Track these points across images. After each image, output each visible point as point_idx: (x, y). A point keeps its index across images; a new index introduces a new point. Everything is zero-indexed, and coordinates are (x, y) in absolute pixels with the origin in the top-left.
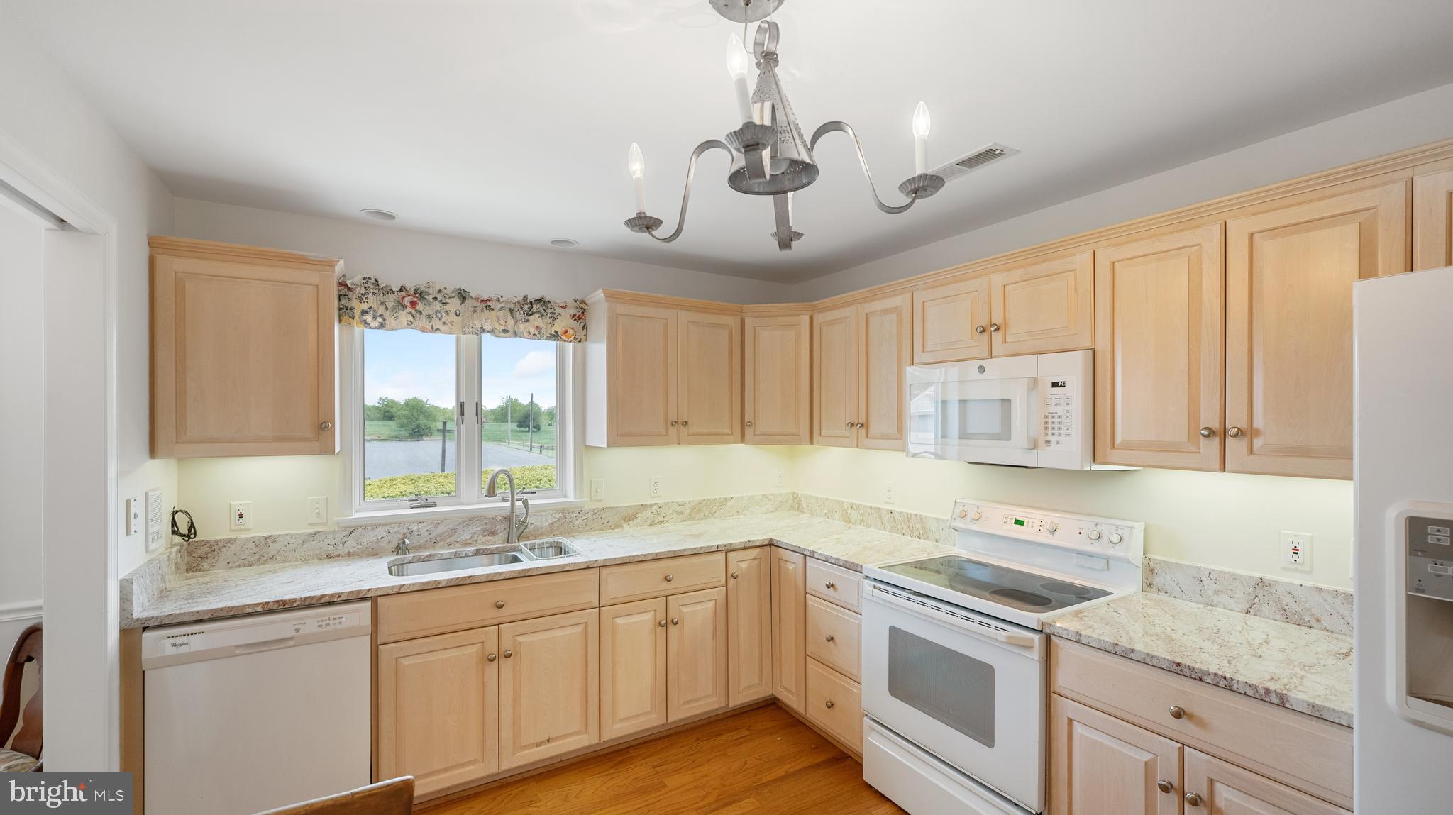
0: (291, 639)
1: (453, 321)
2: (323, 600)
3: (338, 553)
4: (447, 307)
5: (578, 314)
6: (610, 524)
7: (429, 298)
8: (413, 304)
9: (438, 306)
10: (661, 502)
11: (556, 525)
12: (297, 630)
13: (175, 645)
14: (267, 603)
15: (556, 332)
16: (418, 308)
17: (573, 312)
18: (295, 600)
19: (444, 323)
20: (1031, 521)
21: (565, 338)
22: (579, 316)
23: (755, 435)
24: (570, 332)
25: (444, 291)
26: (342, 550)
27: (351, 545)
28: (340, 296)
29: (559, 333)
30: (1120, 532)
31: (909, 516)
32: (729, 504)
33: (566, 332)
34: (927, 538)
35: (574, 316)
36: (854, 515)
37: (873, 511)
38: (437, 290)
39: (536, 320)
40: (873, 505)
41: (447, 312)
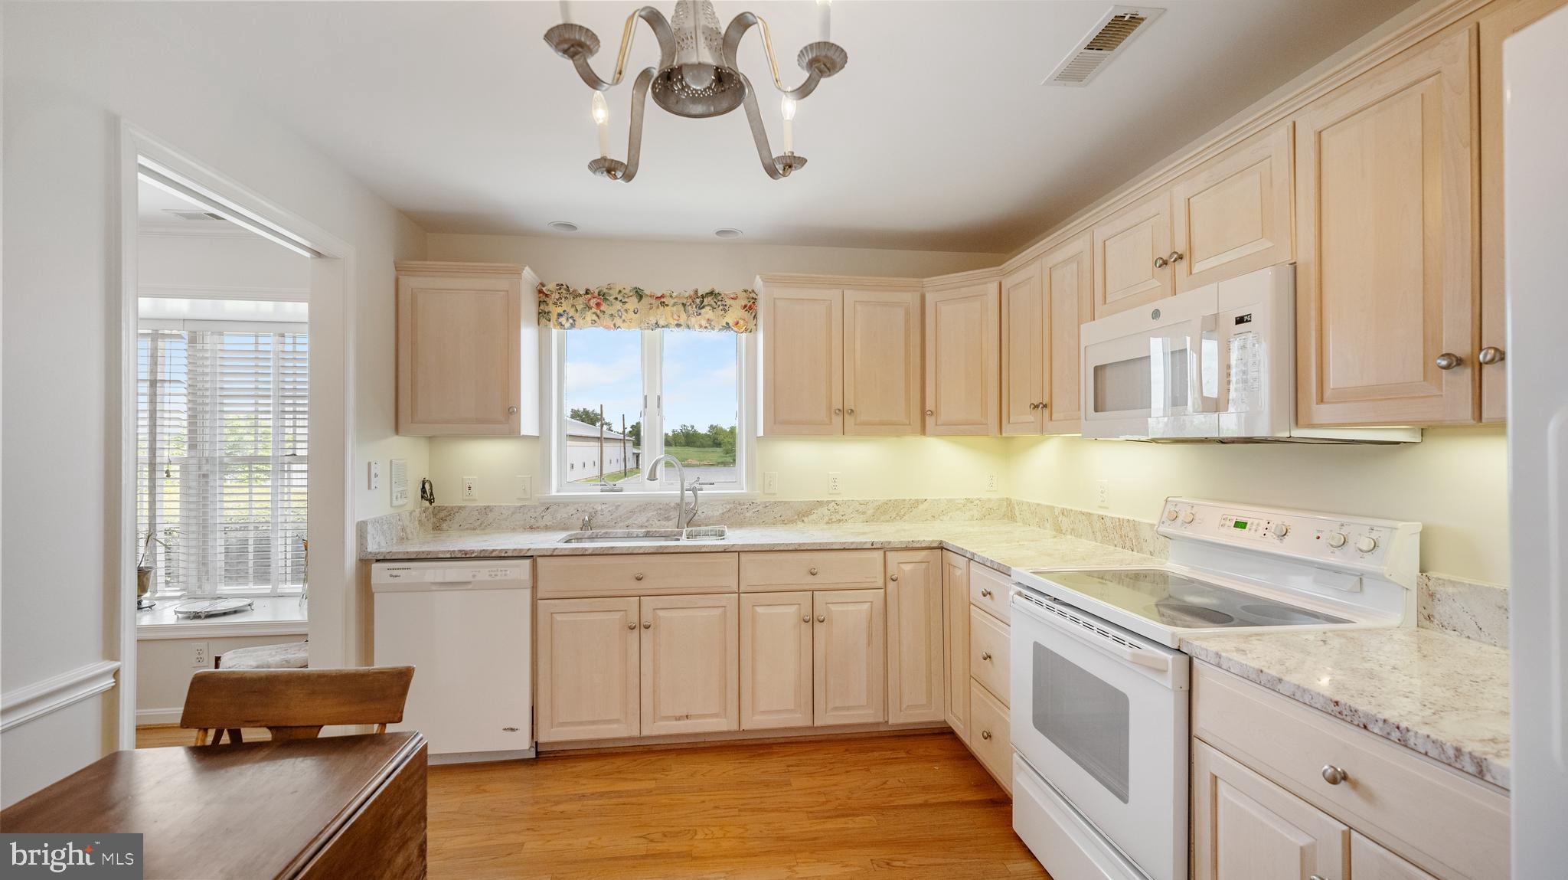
0: (469, 583)
1: (631, 319)
2: (493, 555)
3: (537, 525)
4: (627, 306)
5: (749, 304)
6: (782, 518)
7: (611, 298)
8: (598, 305)
9: (619, 305)
10: (839, 499)
11: (727, 515)
12: (474, 576)
13: (391, 576)
14: (454, 551)
15: (727, 324)
16: (602, 308)
17: (744, 302)
18: (473, 552)
19: (624, 321)
20: (1256, 522)
21: (736, 329)
22: (750, 306)
23: (936, 425)
24: (741, 322)
25: (624, 291)
26: (541, 523)
27: (548, 519)
28: (540, 302)
29: (731, 325)
30: (1374, 535)
31: (1121, 523)
32: (921, 507)
33: (737, 323)
34: (1140, 551)
35: (745, 306)
36: (1065, 522)
37: (1084, 517)
38: (617, 291)
39: (707, 313)
40: (1084, 510)
41: (626, 310)
